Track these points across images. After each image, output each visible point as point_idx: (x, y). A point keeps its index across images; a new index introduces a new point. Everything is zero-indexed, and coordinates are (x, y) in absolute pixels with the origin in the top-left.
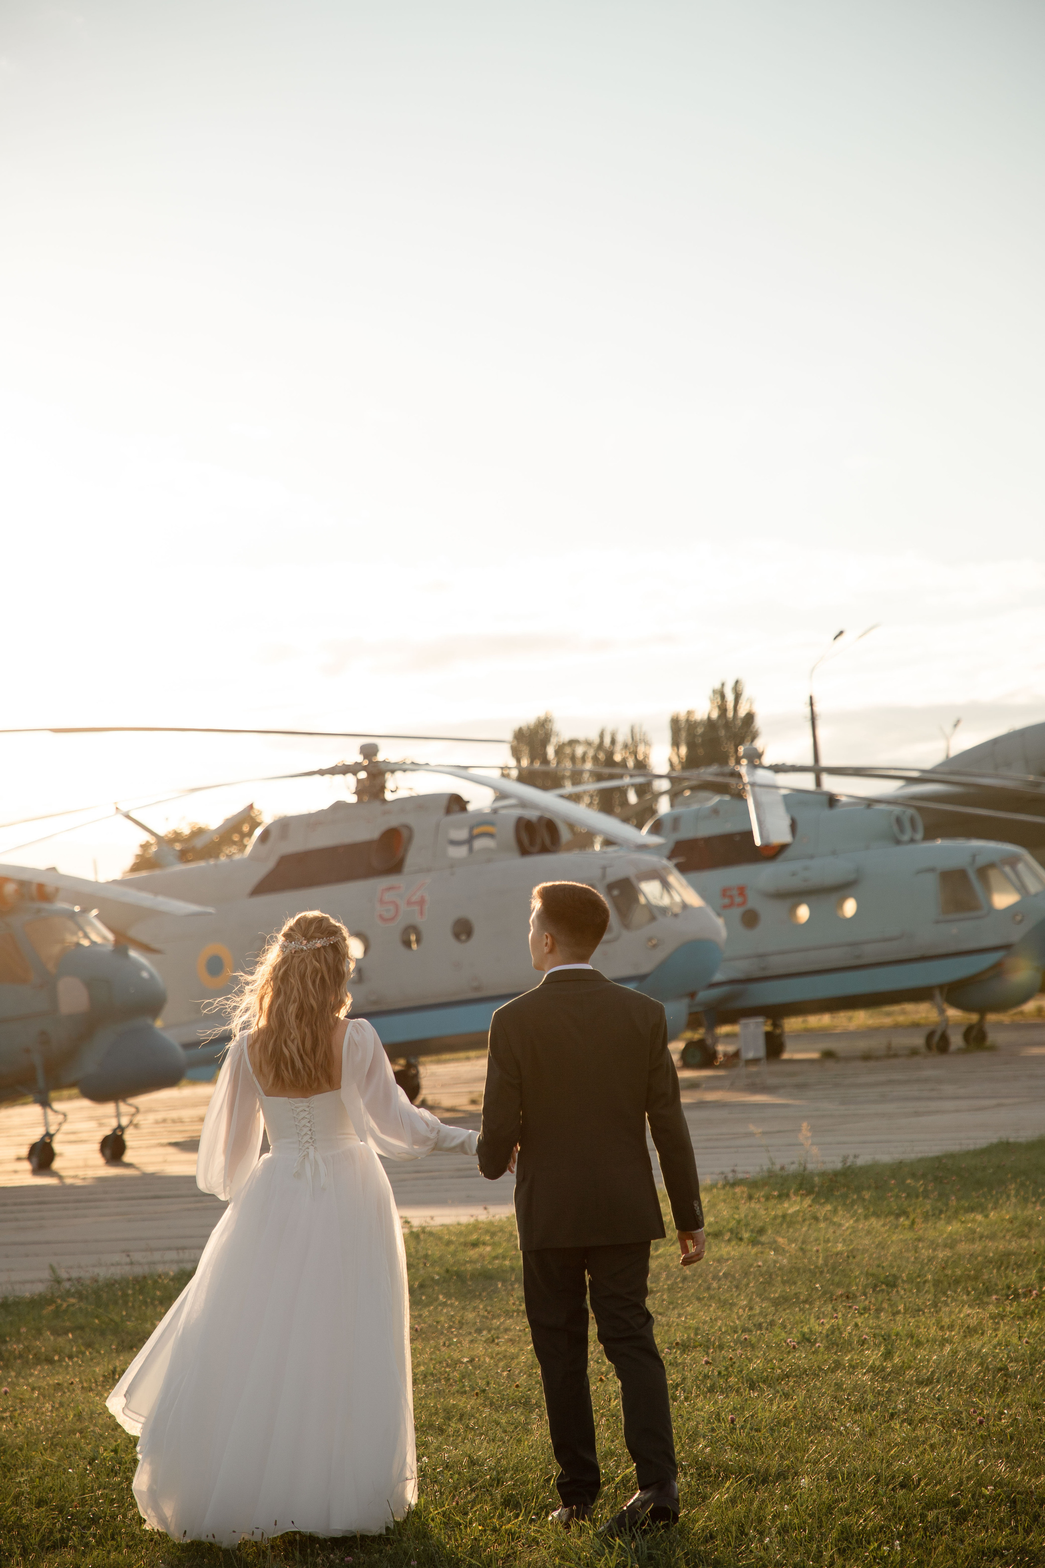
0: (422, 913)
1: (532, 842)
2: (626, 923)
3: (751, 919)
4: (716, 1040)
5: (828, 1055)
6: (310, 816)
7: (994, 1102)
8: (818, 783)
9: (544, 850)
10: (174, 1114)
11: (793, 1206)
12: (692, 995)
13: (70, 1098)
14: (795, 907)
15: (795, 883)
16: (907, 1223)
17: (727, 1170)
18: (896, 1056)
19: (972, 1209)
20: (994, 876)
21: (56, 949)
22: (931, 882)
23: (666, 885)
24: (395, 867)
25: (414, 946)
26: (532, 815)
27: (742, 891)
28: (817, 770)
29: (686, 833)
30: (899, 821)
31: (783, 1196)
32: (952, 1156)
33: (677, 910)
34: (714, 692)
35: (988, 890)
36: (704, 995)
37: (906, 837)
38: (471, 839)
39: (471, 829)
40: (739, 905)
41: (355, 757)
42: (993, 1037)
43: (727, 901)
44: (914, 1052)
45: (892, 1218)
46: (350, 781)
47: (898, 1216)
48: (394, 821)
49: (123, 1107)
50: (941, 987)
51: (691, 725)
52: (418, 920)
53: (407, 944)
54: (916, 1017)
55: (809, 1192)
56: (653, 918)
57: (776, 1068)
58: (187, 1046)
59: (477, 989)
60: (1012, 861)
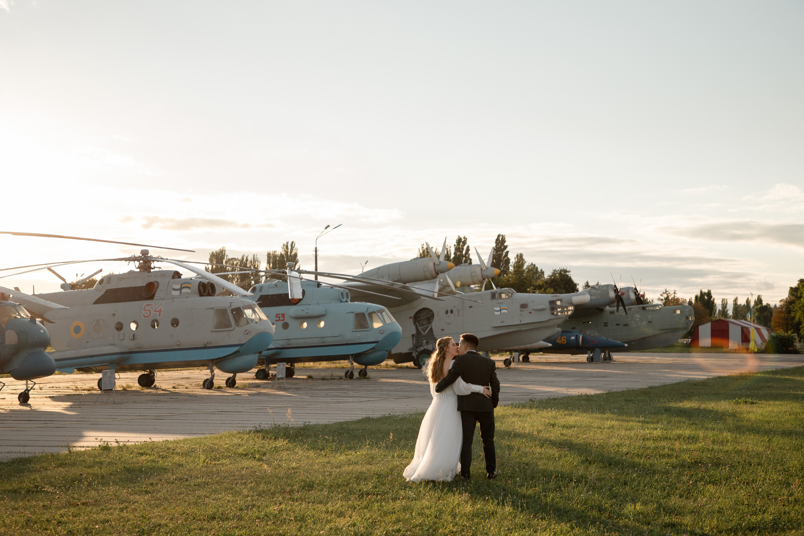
0: (160, 316)
1: (204, 292)
2: (237, 325)
3: (286, 326)
4: (270, 369)
5: (310, 377)
6: (120, 275)
7: (367, 399)
8: (316, 278)
9: (209, 295)
10: (57, 385)
11: (280, 443)
12: (260, 353)
13: (7, 377)
14: (302, 323)
15: (303, 314)
16: (324, 454)
17: (257, 426)
18: (334, 379)
19: (350, 449)
20: (374, 316)
21: (6, 319)
22: (352, 317)
23: (254, 311)
24: (151, 297)
25: (156, 327)
26: (206, 281)
27: (283, 315)
28: (317, 274)
29: (264, 293)
30: (342, 294)
31: (276, 439)
32: (347, 423)
33: (257, 321)
34: (284, 245)
35: (372, 321)
36: (265, 353)
37: (344, 300)
38: (182, 288)
39: (182, 285)
40: (282, 320)
41: (138, 254)
42: (369, 374)
43: (277, 319)
44: (341, 378)
45: (318, 451)
46: (137, 263)
47: (321, 450)
48: (152, 280)
49: (29, 382)
50: (352, 355)
51: (275, 256)
52: (158, 318)
53: (153, 327)
54: (343, 365)
55: (288, 438)
56: (248, 323)
57: (290, 381)
58: (56, 360)
59: (178, 345)
60: (381, 311)
